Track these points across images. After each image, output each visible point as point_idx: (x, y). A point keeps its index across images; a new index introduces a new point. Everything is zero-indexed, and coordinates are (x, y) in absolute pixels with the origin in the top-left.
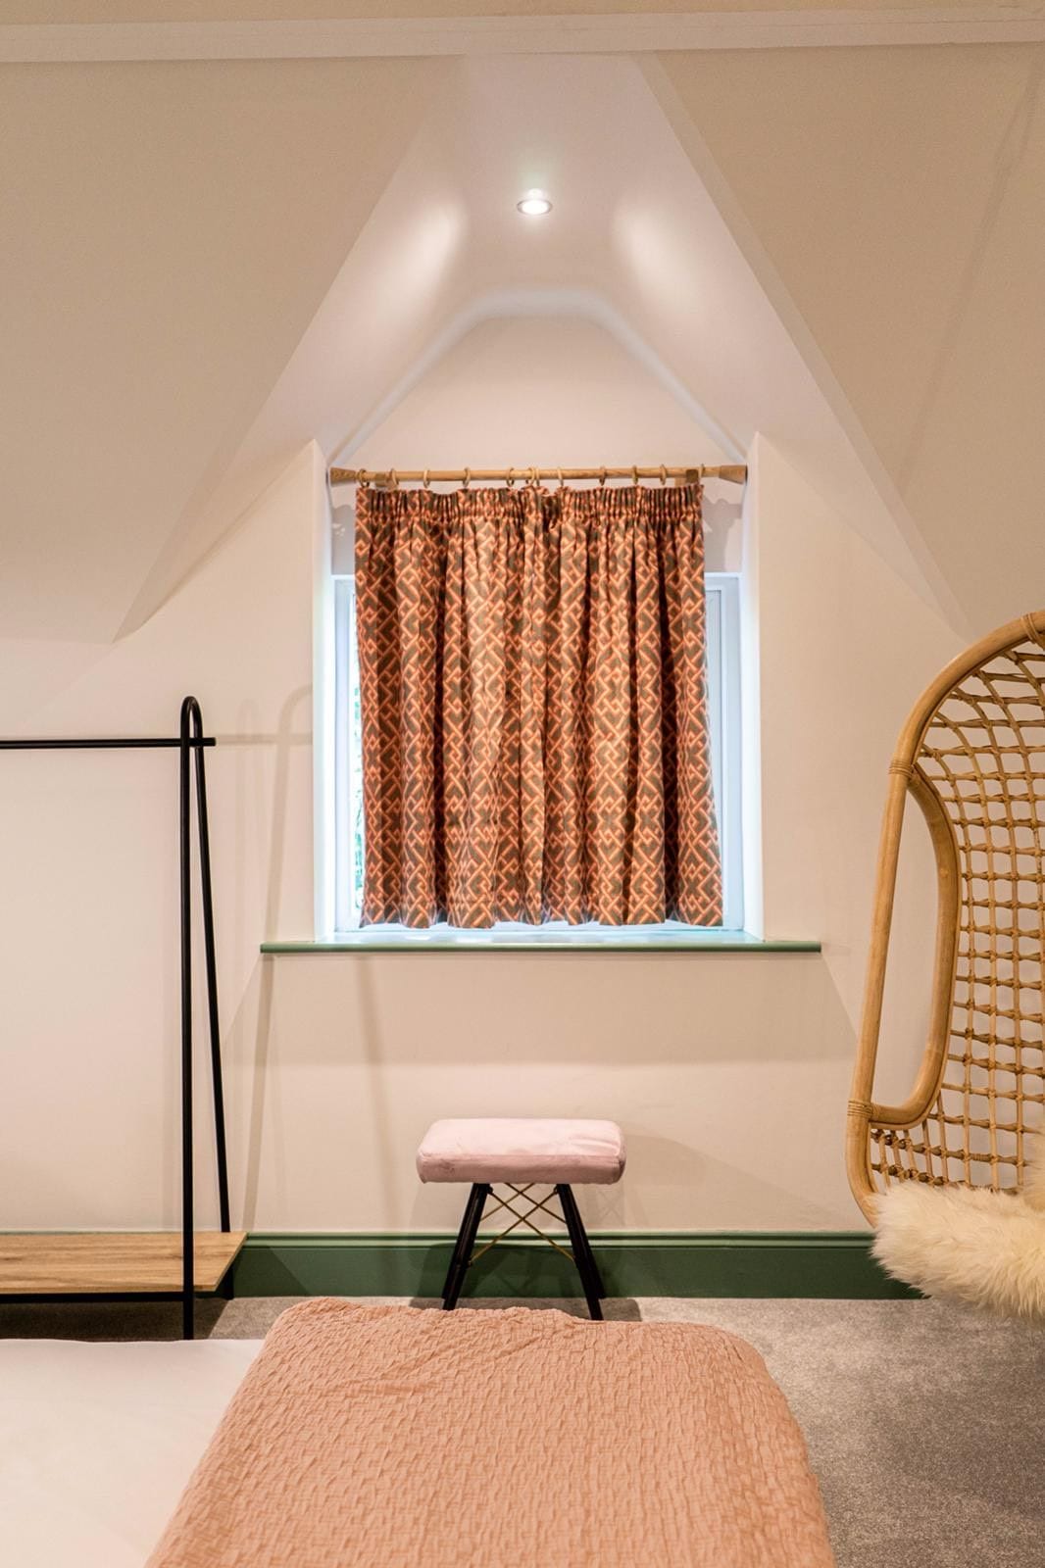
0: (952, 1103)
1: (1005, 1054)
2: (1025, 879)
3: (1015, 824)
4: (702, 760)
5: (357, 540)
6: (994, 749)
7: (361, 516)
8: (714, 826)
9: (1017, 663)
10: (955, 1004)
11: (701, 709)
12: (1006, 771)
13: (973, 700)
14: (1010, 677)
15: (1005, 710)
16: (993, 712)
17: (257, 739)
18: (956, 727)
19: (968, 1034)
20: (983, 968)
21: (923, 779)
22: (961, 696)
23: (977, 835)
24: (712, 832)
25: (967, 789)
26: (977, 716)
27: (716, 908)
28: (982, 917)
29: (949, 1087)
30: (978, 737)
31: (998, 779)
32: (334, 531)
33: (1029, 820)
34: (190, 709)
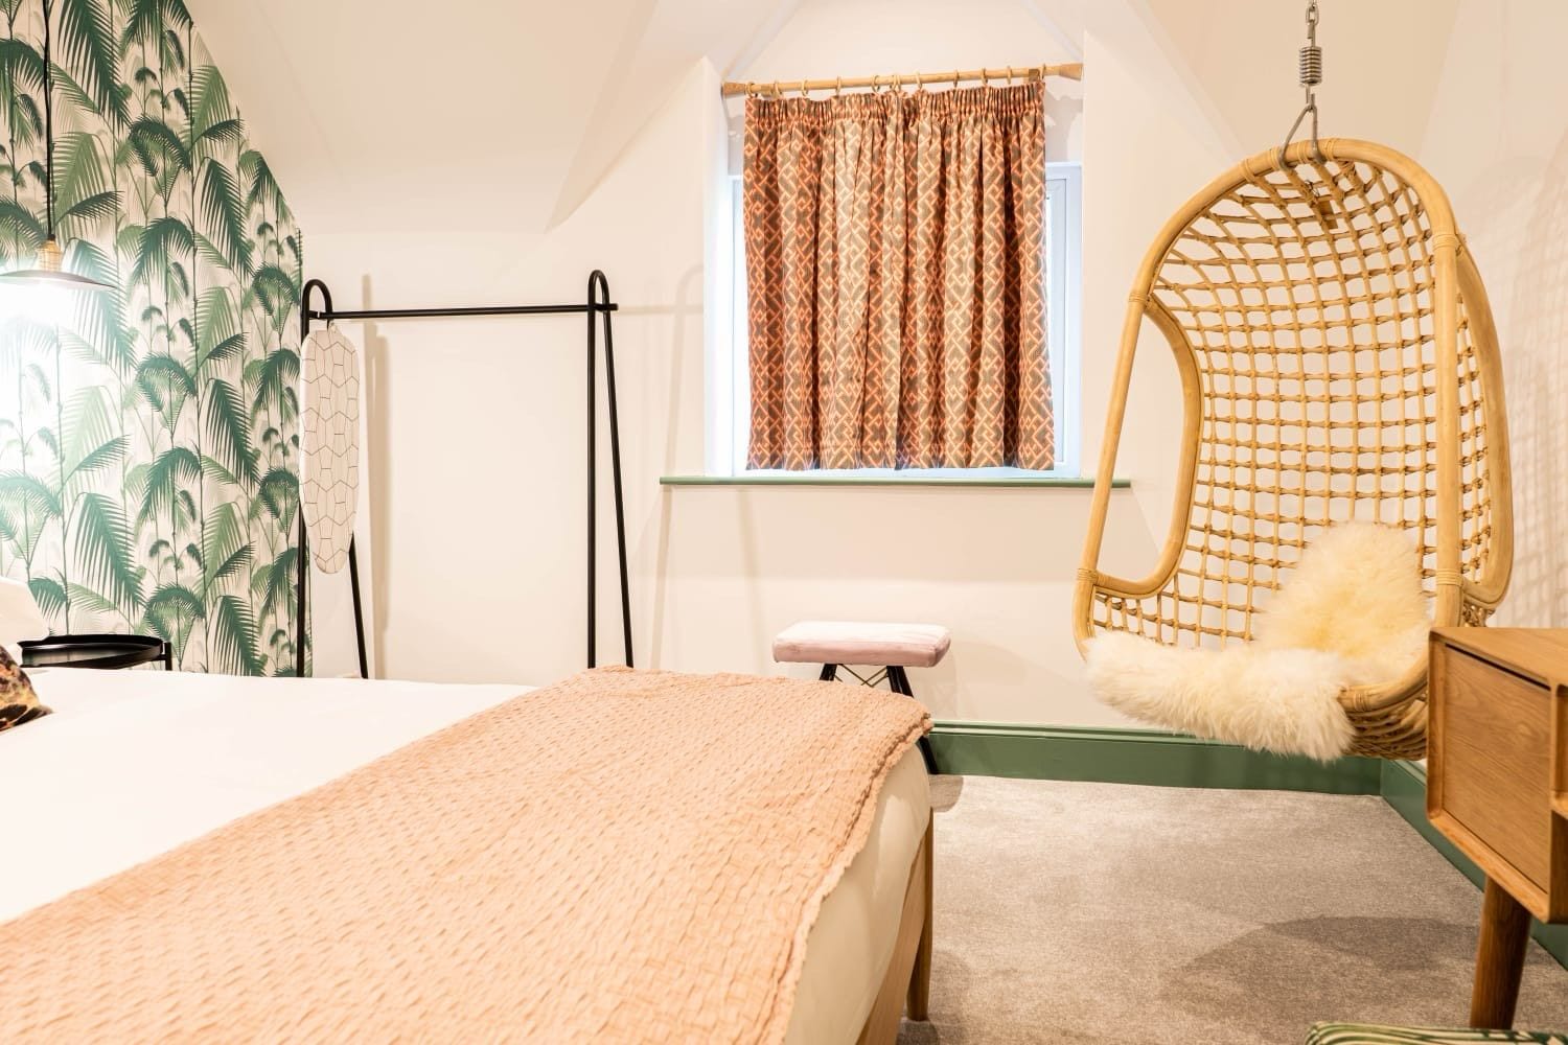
0: (1187, 585)
1: (1240, 548)
2: (1265, 398)
3: (1255, 351)
4: (1038, 326)
5: (746, 144)
6: (1235, 285)
7: (750, 122)
8: (1048, 384)
9: (1243, 204)
10: (1196, 504)
11: (1038, 281)
12: (1246, 303)
13: (1212, 240)
14: (1243, 219)
15: (1240, 248)
16: (1230, 251)
17: (659, 310)
18: (1196, 264)
19: (1208, 529)
20: (1223, 474)
21: (1159, 306)
22: (1197, 236)
23: (1220, 360)
24: (1046, 389)
25: (1209, 319)
26: (1216, 255)
27: (1048, 454)
28: (1223, 431)
29: (1187, 573)
30: (1218, 274)
31: (1240, 311)
32: (730, 137)
33: (1269, 347)
34: (597, 279)
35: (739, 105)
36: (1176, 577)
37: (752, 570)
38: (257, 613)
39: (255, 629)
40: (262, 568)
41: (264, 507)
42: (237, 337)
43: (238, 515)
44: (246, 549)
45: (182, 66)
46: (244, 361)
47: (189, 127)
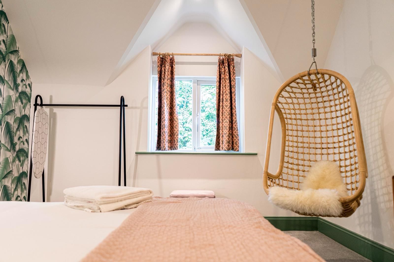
0: (284, 176)
1: (295, 167)
2: (299, 131)
3: (297, 119)
4: (235, 116)
5: (158, 68)
6: (293, 103)
7: (158, 62)
8: (237, 130)
9: (297, 84)
10: (285, 156)
12: (295, 108)
13: (289, 92)
14: (296, 88)
15: (295, 95)
16: (293, 95)
17: (136, 108)
18: (285, 98)
19: (288, 162)
20: (291, 149)
21: (278, 107)
22: (286, 91)
23: (289, 121)
24: (237, 131)
25: (288, 111)
26: (289, 96)
27: (237, 147)
28: (291, 139)
29: (284, 173)
30: (290, 101)
31: (294, 110)
32: (153, 66)
33: (300, 119)
34: (122, 99)
35: (156, 58)
36: (282, 175)
37: (160, 177)
38: (13, 190)
39: (12, 195)
40: (15, 177)
41: (17, 159)
42: (13, 110)
43: (10, 161)
44: (11, 171)
45: (5, 33)
46: (15, 117)
47: (6, 50)
